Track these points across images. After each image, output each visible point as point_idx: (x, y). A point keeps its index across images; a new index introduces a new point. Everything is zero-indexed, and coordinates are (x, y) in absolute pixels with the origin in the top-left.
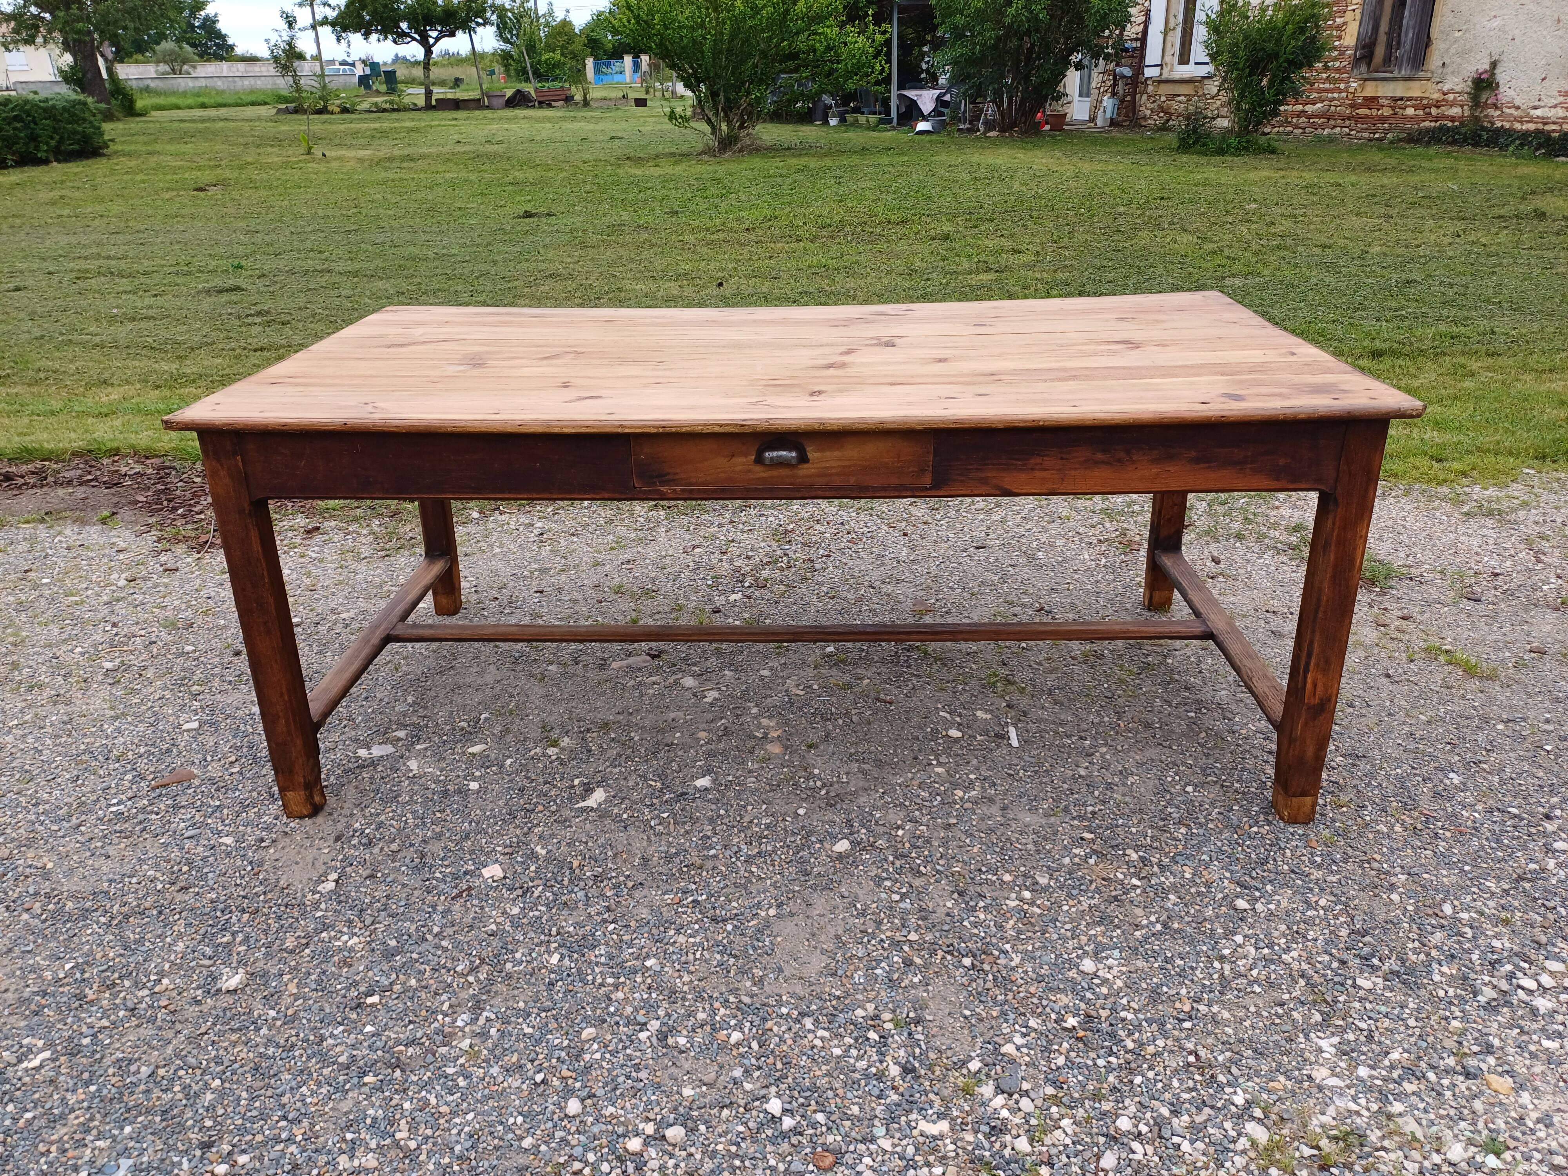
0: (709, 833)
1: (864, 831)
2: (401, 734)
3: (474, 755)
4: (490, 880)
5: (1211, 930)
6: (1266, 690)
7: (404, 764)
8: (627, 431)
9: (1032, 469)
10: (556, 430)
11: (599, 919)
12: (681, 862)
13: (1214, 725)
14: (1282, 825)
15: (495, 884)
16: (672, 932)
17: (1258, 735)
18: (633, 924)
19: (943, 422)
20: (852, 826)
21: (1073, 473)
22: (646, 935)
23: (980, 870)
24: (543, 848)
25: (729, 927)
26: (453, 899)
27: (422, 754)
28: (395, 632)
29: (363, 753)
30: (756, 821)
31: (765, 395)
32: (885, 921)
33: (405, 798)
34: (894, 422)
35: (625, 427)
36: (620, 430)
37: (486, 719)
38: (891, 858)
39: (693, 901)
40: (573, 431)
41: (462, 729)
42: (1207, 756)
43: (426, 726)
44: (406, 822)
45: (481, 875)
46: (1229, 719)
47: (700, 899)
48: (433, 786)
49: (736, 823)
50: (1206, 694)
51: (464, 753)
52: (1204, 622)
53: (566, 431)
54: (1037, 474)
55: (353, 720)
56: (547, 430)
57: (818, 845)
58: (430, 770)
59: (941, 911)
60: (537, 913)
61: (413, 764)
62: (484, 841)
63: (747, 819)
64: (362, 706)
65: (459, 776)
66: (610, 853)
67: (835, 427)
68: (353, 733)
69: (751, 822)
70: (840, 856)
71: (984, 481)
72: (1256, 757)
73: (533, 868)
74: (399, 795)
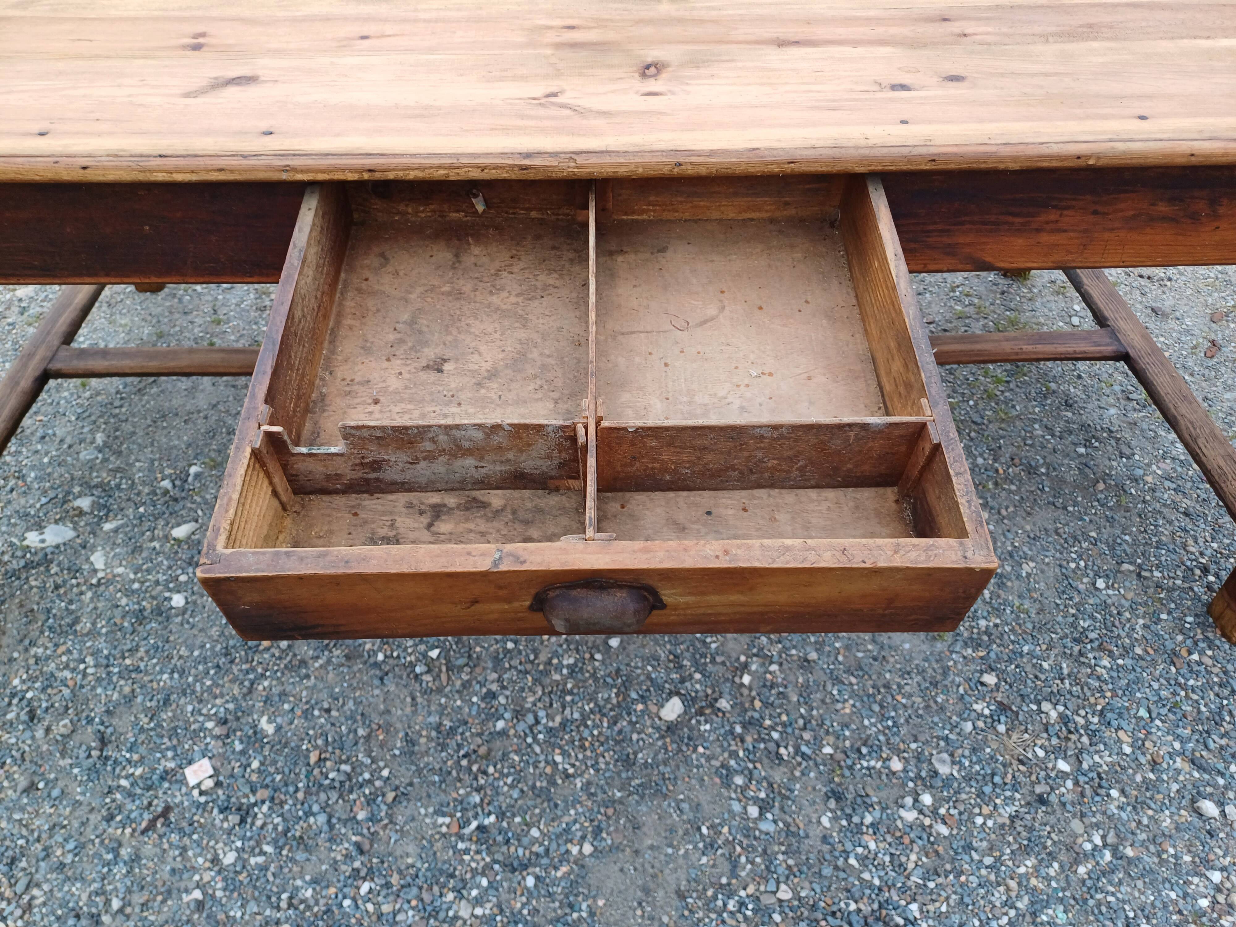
0: (494, 687)
1: (698, 676)
2: (84, 503)
3: (178, 541)
4: (196, 792)
5: (1175, 856)
6: (1222, 463)
7: (87, 559)
8: (299, 177)
9: (1038, 231)
10: (160, 177)
11: (346, 869)
12: (459, 746)
13: (1111, 468)
14: (1227, 646)
15: (203, 799)
16: (450, 896)
17: (1167, 484)
18: (395, 879)
19: (908, 159)
20: (681, 667)
21: (1107, 235)
22: (414, 903)
23: (859, 751)
24: (270, 721)
25: (530, 881)
26: (143, 833)
27: (110, 539)
28: (56, 366)
29: (32, 539)
30: (555, 661)
31: (558, 74)
32: (743, 859)
33: (85, 625)
34: (816, 161)
35: (294, 170)
36: (284, 176)
37: (197, 476)
38: (738, 729)
39: (478, 828)
40: (194, 178)
41: (166, 492)
42: (1111, 521)
43: (118, 486)
44: (85, 675)
45: (183, 781)
46: (1128, 458)
47: (486, 822)
48: (124, 601)
49: (529, 667)
50: (1091, 416)
51: (166, 537)
52: (1114, 334)
53: (179, 177)
54: (1045, 238)
55: (23, 477)
56: (142, 177)
57: (640, 707)
58: (120, 570)
59: (816, 832)
60: (260, 859)
61: (98, 559)
62: (190, 708)
63: (543, 657)
64: (37, 452)
65: (157, 583)
66: (361, 732)
67: (703, 171)
68: (23, 501)
69: (549, 663)
70: (671, 728)
71: (950, 251)
72: (1170, 523)
73: (255, 765)
74: (76, 621)
